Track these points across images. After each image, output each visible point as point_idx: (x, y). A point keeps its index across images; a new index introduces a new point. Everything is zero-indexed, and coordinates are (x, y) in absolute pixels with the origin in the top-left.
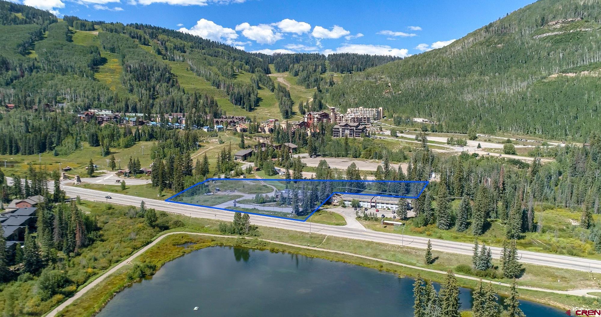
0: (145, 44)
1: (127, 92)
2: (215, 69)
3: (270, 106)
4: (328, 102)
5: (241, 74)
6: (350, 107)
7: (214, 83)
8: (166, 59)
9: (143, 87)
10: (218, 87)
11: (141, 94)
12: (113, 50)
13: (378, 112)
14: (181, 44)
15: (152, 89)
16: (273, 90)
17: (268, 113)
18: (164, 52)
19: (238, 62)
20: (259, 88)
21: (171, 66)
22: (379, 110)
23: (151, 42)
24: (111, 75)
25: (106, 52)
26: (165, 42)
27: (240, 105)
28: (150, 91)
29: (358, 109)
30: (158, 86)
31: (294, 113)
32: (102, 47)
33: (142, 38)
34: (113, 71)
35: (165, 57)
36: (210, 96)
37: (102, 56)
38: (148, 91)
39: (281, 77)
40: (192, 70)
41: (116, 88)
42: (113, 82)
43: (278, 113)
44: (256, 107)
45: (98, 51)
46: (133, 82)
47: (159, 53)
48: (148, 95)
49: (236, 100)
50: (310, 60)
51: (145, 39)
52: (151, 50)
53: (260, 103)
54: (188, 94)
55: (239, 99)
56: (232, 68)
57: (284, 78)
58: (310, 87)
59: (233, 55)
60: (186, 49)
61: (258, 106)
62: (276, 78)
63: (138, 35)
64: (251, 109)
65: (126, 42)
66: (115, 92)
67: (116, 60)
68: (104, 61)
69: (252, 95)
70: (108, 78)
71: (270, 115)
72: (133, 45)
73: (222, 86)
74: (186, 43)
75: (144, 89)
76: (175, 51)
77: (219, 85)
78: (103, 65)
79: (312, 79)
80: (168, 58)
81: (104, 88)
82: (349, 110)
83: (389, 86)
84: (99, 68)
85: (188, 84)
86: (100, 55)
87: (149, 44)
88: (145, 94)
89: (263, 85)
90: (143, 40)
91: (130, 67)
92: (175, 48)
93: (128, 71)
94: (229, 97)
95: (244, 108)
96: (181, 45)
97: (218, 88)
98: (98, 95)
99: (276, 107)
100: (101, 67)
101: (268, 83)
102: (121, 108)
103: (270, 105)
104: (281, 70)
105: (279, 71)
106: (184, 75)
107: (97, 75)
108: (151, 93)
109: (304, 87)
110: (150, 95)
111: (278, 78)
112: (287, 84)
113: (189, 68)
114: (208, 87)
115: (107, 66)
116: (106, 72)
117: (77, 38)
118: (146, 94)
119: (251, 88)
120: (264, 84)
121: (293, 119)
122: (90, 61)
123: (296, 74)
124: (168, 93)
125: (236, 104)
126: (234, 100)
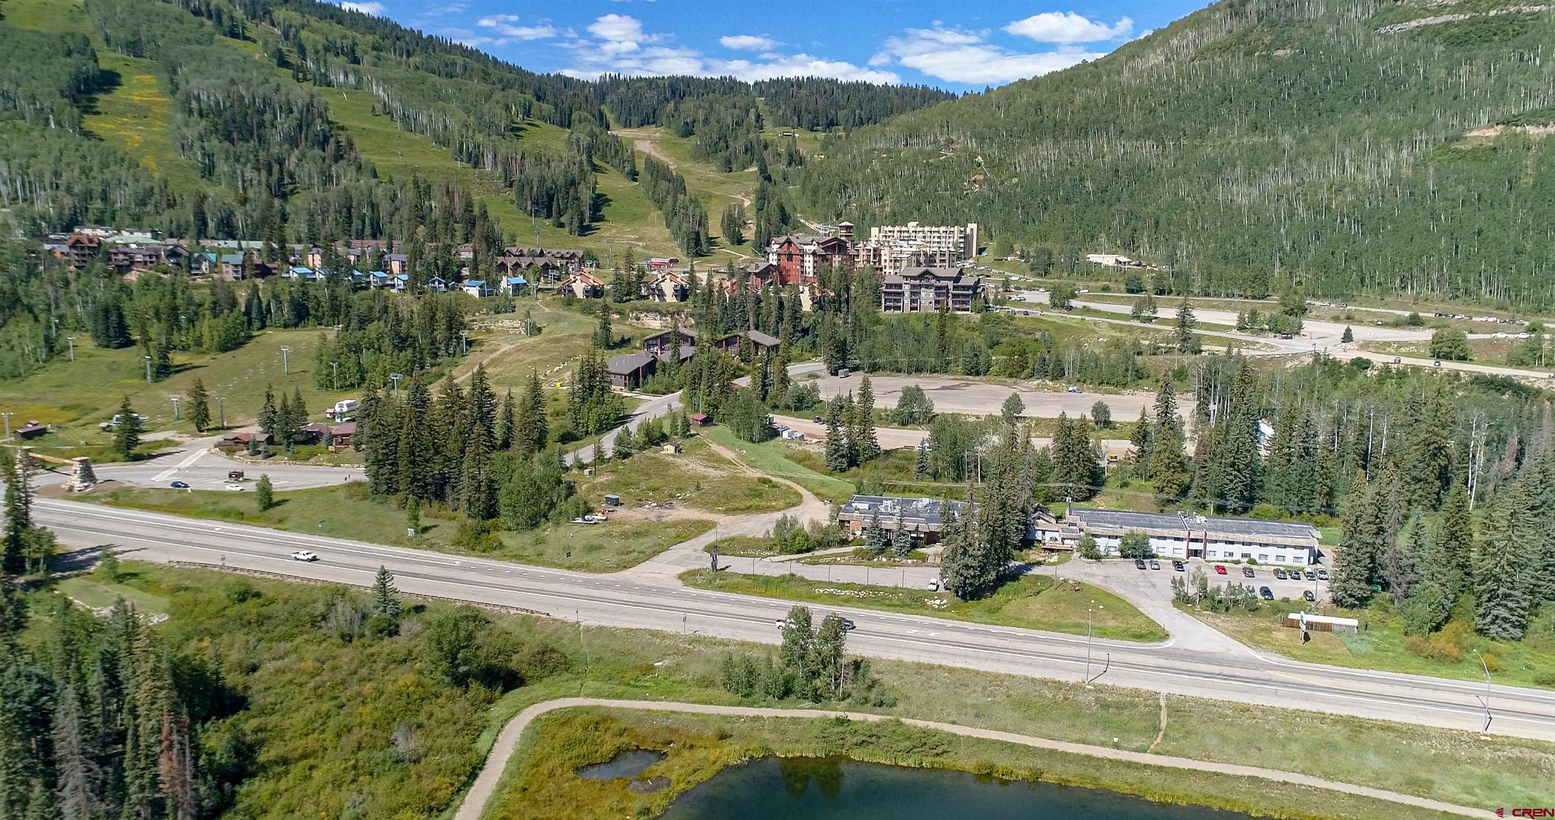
0: (234, 35)
1: (195, 175)
2: (456, 110)
3: (636, 220)
4: (799, 209)
5: (533, 129)
6: (875, 221)
7: (461, 151)
8: (305, 79)
9: (248, 160)
10: (476, 160)
11: (244, 181)
12: (134, 48)
13: (967, 238)
14: (344, 37)
15: (276, 168)
16: (633, 175)
17: (636, 239)
18: (294, 58)
20: (595, 168)
21: (323, 99)
22: (968, 231)
23: (254, 30)
24: (138, 124)
25: (113, 55)
26: (297, 31)
27: (549, 216)
28: (270, 173)
29: (904, 229)
30: (293, 160)
31: (711, 242)
32: (100, 38)
33: (225, 17)
34: (142, 113)
35: (301, 75)
36: (458, 189)
37: (104, 65)
38: (264, 173)
39: (641, 140)
40: (388, 111)
41: (158, 164)
42: (146, 144)
43: (667, 240)
44: (594, 224)
45: (89, 48)
46: (214, 144)
47: (283, 63)
48: (264, 186)
49: (535, 203)
50: (711, 95)
51: (232, 18)
52: (254, 53)
53: (605, 211)
54: (391, 182)
55: (545, 199)
56: (507, 109)
57: (654, 141)
58: (734, 167)
59: (494, 74)
60: (358, 54)
61: (601, 219)
62: (631, 142)
63: (212, 7)
64: (584, 230)
65: (175, 25)
66: (157, 175)
67: (147, 78)
68: (110, 80)
69: (581, 189)
70: (130, 133)
71: (643, 247)
72: (198, 36)
73: (488, 160)
74: (359, 36)
75: (249, 165)
76: (330, 57)
77: (477, 156)
78: (108, 91)
79: (738, 145)
80: (309, 77)
81: (122, 160)
82: (875, 231)
83: (979, 165)
84: (97, 99)
85: (381, 154)
86: (96, 61)
87: (247, 34)
88: (255, 182)
89: (602, 160)
90: (226, 24)
91: (198, 99)
92: (327, 49)
93: (191, 112)
94: (512, 194)
95: (562, 225)
96: (344, 41)
97: (476, 165)
98: (104, 183)
99: (655, 224)
100: (102, 97)
101: (616, 153)
102: (182, 222)
103: (636, 218)
104: (634, 119)
106: (367, 126)
107: (90, 123)
108: (275, 176)
109: (714, 168)
110: (269, 186)
111: (636, 142)
112: (666, 158)
113: (379, 107)
114: (445, 164)
115: (119, 94)
116: (123, 114)
117: (14, 10)
118: (259, 183)
119: (576, 169)
120: (603, 158)
121: (714, 256)
122: (66, 78)
123: (688, 131)
124: (327, 179)
125: (537, 214)
126: (529, 203)
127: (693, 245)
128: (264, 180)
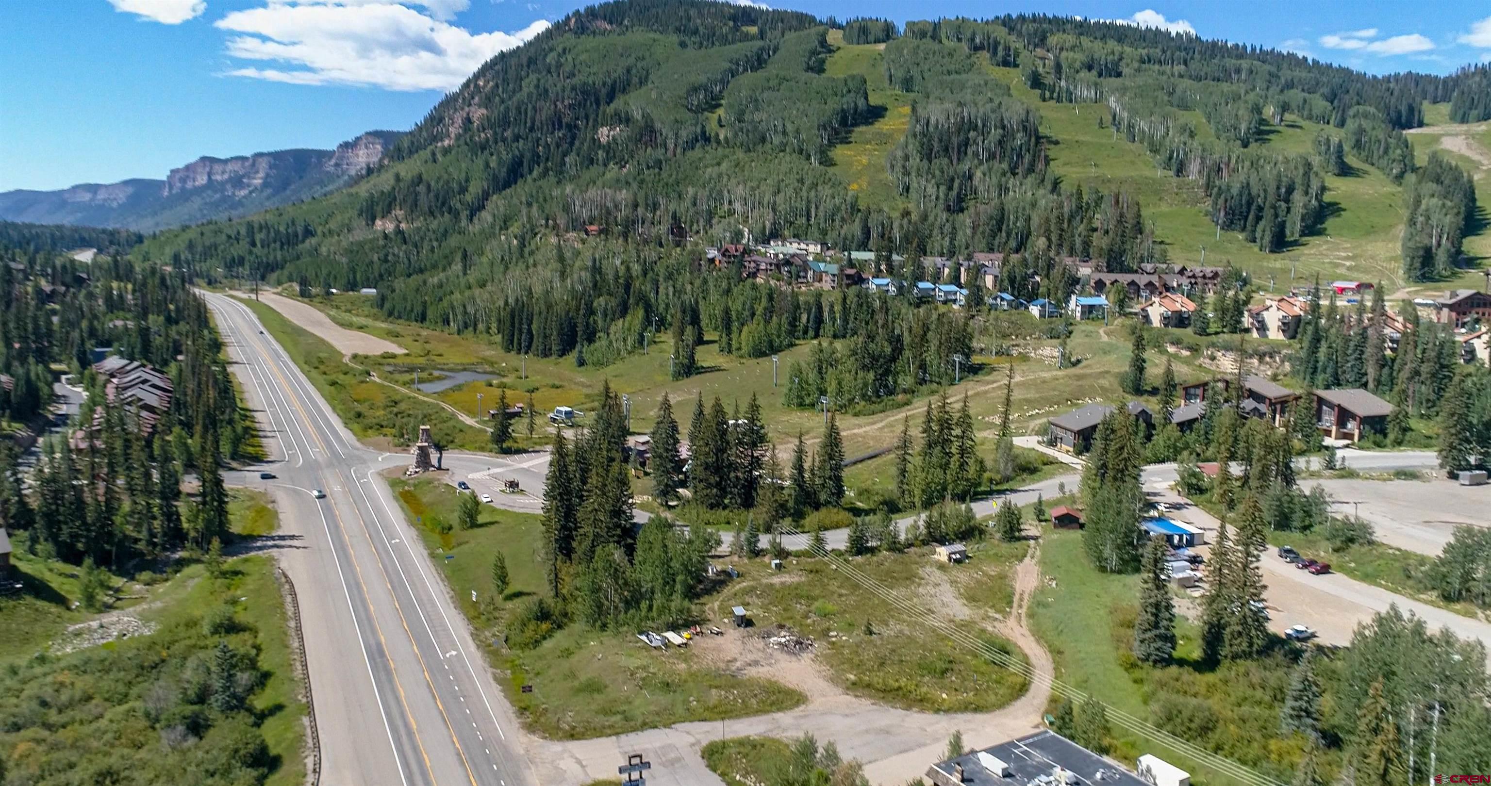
0: (1006, 63)
2: (1195, 118)
3: (1368, 233)
5: (1289, 130)
7: (1171, 158)
8: (1051, 98)
10: (1180, 170)
14: (1114, 53)
16: (1399, 177)
17: (1348, 258)
18: (1049, 80)
19: (1296, 96)
20: (1345, 171)
21: (1043, 113)
23: (1025, 57)
24: (874, 150)
27: (1243, 229)
28: (950, 188)
33: (1000, 48)
34: (884, 139)
35: (1047, 94)
37: (874, 100)
38: (943, 188)
39: (1457, 135)
40: (1116, 122)
41: (869, 184)
42: (868, 167)
43: (1391, 259)
44: (1304, 239)
45: (865, 89)
46: (914, 163)
47: (1036, 83)
48: (941, 201)
49: (1230, 213)
51: (1007, 49)
52: (1016, 78)
53: (1330, 223)
55: (1244, 209)
56: (1257, 109)
57: (1469, 136)
59: (1286, 74)
61: (1321, 233)
62: (1436, 139)
63: (991, 41)
64: (1280, 245)
67: (905, 110)
68: (876, 113)
69: (1298, 197)
70: (862, 158)
71: (1349, 269)
73: (1194, 167)
76: (1084, 74)
77: (1182, 163)
78: (869, 124)
80: (1056, 95)
85: (1084, 167)
86: (866, 98)
87: (1017, 62)
88: (934, 197)
89: (1366, 163)
90: (1001, 53)
94: (1208, 205)
95: (1253, 240)
96: (1111, 58)
97: (1178, 172)
98: (809, 201)
99: (1394, 239)
100: (862, 129)
101: (1386, 152)
102: (850, 237)
103: (1371, 231)
105: (1464, 120)
107: (839, 152)
108: (954, 193)
111: (1444, 139)
112: (1476, 157)
113: (1108, 118)
114: (1148, 173)
115: (878, 126)
116: (868, 142)
117: (835, 63)
118: (937, 198)
119: (1301, 171)
120: (1368, 159)
122: (830, 114)
125: (1228, 226)
126: (1222, 214)
127: (1417, 265)
128: (941, 195)
